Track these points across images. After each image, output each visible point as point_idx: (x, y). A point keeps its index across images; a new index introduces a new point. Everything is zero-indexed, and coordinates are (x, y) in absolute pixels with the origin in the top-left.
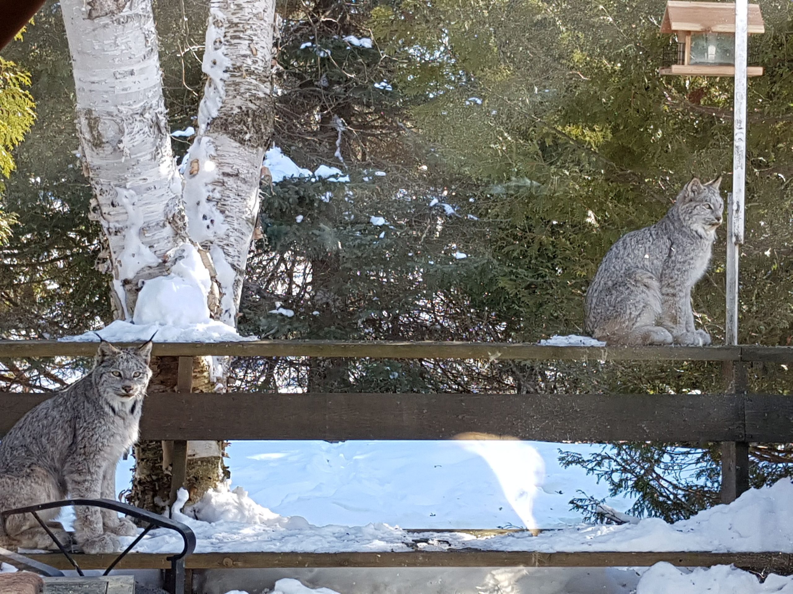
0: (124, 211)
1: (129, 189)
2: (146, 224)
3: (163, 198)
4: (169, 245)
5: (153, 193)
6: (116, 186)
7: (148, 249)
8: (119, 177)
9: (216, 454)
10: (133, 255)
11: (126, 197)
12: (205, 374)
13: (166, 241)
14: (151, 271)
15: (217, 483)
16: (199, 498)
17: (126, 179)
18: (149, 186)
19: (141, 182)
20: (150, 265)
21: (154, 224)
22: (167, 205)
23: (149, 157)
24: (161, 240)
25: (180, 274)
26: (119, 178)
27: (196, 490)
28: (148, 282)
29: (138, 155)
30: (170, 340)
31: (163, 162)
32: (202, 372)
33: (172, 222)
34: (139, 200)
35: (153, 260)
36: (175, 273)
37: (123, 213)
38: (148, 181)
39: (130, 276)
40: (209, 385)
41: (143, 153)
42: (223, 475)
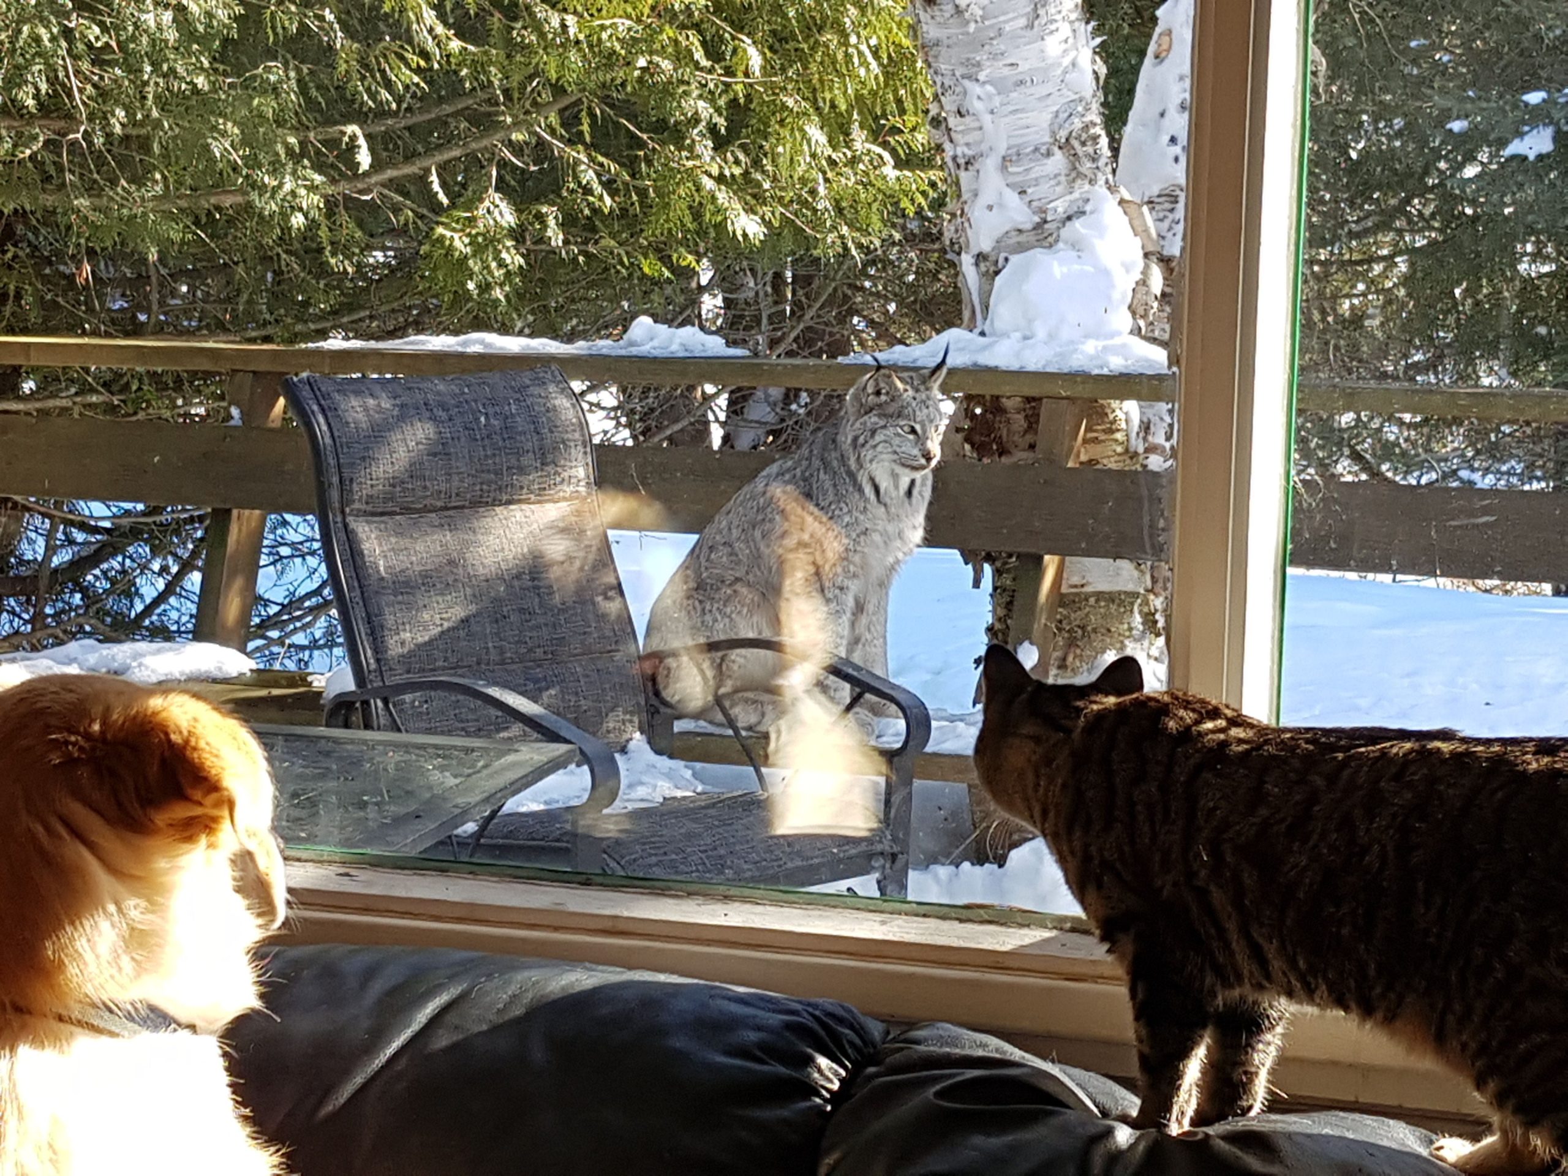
0: (976, 124)
1: (984, 83)
2: (1014, 150)
3: (1049, 101)
4: (1058, 189)
5: (1029, 91)
6: (963, 77)
7: (1016, 196)
8: (968, 59)
9: (1130, 587)
10: (990, 208)
11: (979, 98)
12: (1119, 436)
13: (1053, 182)
14: (1022, 238)
15: (1127, 642)
16: (1085, 667)
17: (978, 64)
18: (1020, 77)
19: (1006, 71)
20: (1021, 227)
21: (1028, 150)
22: (1057, 114)
23: (1023, 22)
24: (1042, 181)
25: (1076, 246)
26: (967, 62)
27: (1078, 651)
28: (1014, 259)
29: (1002, 18)
30: (1031, 367)
31: (1052, 32)
32: (1112, 431)
33: (1066, 146)
34: (1002, 105)
35: (1026, 218)
36: (1066, 243)
37: (974, 129)
38: (1020, 69)
39: (986, 246)
40: (1126, 457)
41: (1011, 15)
42: (1141, 627)
